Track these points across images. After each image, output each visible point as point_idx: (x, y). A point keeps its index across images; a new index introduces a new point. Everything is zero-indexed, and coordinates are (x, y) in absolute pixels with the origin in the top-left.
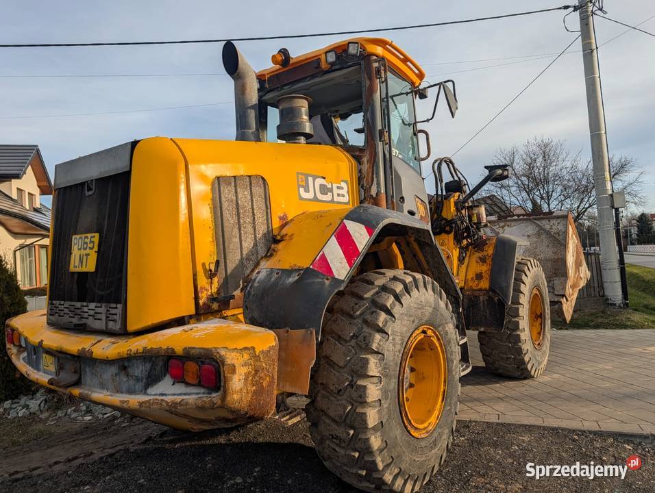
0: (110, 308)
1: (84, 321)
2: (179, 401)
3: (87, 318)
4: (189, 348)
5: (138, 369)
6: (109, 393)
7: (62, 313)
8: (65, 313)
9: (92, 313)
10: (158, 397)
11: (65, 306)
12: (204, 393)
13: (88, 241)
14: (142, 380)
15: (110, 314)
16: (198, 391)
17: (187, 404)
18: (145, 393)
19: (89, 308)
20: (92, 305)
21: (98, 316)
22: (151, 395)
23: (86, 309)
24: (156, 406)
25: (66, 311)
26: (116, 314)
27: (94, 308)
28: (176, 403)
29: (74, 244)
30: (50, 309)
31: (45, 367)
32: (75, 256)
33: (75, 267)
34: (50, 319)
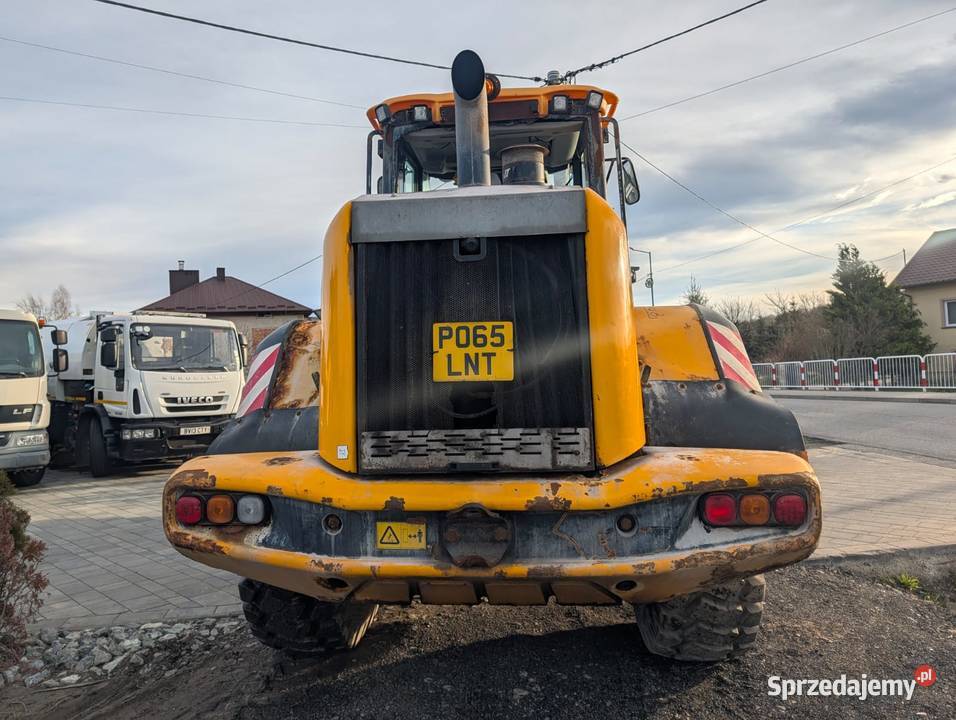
0: (559, 434)
1: (492, 458)
2: (749, 548)
3: (501, 454)
4: (767, 476)
5: (659, 516)
6: (596, 561)
8: (428, 451)
9: (512, 444)
10: (698, 551)
11: (433, 437)
12: (775, 534)
13: (488, 333)
14: (666, 532)
15: (560, 444)
16: (765, 533)
17: (763, 550)
18: (673, 549)
19: (504, 437)
20: (513, 433)
21: (532, 449)
22: (683, 550)
23: (495, 440)
24: (708, 561)
25: (436, 445)
26: (577, 443)
27: (519, 437)
28: (746, 552)
29: (442, 338)
30: (372, 447)
31: (380, 546)
32: (449, 356)
33: (450, 373)
34: (371, 462)
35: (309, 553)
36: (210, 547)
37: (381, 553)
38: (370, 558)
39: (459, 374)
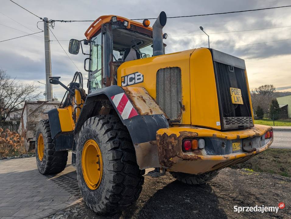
0: (250, 118)
1: (243, 125)
7: (234, 123)
8: (235, 122)
9: (245, 121)
11: (235, 119)
15: (250, 121)
18: (265, 144)
20: (245, 118)
21: (247, 122)
23: (243, 120)
25: (236, 121)
29: (232, 92)
30: (226, 122)
31: (233, 150)
32: (234, 97)
33: (235, 102)
34: (226, 126)
35: (219, 155)
36: (197, 158)
37: (233, 152)
38: (232, 154)
39: (236, 102)
